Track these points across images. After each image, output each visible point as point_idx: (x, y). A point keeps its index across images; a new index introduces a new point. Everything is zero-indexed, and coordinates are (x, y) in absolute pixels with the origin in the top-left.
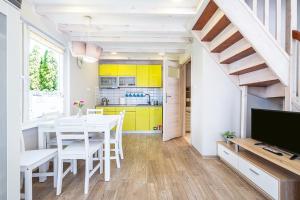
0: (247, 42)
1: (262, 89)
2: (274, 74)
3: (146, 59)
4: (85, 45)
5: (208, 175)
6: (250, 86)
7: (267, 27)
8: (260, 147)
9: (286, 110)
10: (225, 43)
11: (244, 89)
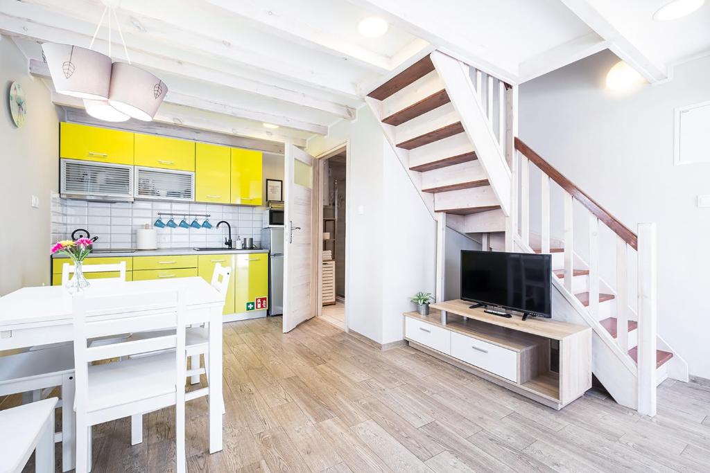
0: (468, 141)
1: (460, 218)
2: (495, 198)
3: (229, 131)
4: (113, 68)
5: (409, 375)
6: (448, 212)
7: (490, 122)
8: (480, 310)
9: (507, 251)
10: (429, 135)
11: (441, 218)
